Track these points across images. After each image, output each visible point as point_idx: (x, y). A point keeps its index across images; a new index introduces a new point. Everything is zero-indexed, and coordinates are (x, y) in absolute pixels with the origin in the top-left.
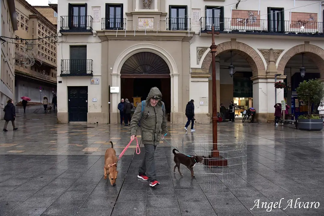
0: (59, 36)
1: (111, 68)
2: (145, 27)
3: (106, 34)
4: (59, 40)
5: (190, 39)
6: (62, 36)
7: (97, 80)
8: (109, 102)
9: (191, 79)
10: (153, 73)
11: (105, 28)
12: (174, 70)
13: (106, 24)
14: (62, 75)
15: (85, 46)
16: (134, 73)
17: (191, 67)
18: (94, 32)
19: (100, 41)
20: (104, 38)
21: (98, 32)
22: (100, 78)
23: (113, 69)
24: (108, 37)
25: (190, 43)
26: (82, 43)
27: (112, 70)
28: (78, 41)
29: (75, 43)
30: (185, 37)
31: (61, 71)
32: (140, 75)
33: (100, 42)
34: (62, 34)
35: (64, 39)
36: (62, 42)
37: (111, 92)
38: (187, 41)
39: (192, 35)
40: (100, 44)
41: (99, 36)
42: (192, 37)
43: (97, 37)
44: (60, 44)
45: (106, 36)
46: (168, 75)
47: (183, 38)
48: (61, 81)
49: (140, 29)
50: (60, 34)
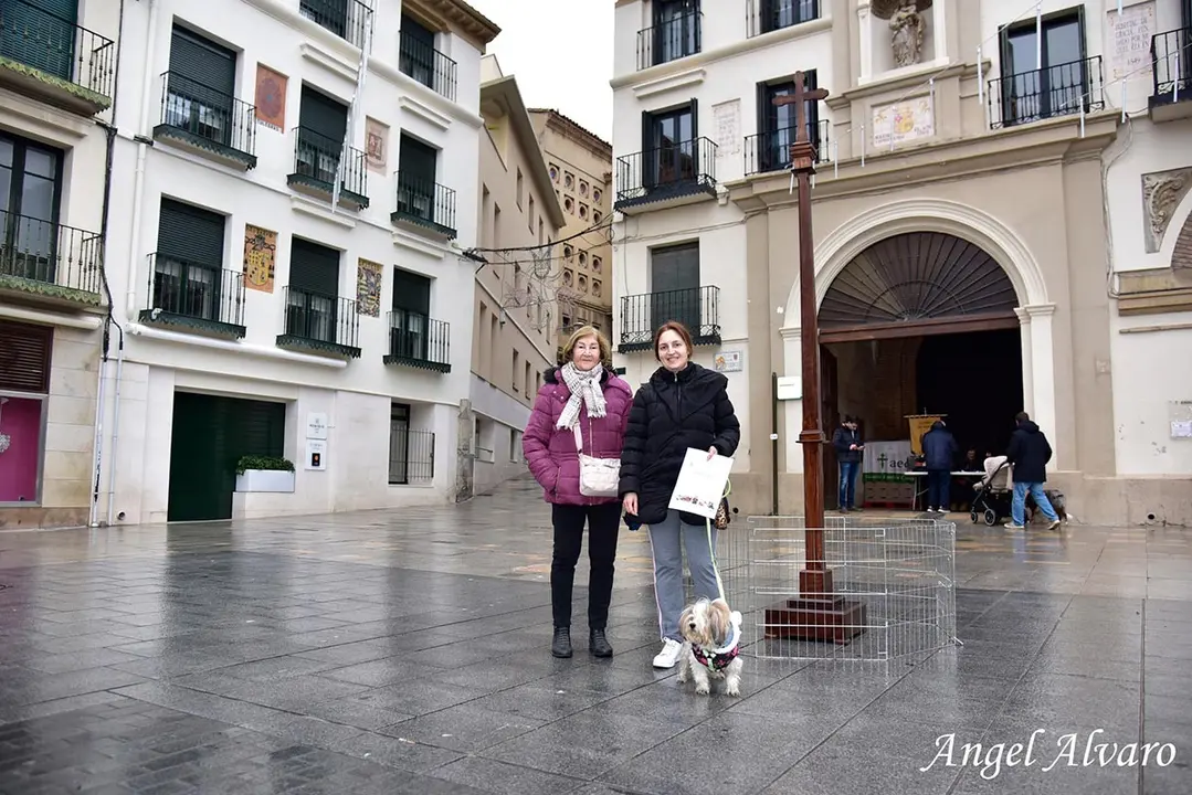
0: (618, 223)
1: (780, 310)
2: (899, 138)
3: (758, 189)
4: (618, 233)
5: (1105, 147)
6: (625, 220)
7: (735, 357)
8: (775, 432)
9: (1118, 324)
10: (944, 314)
11: (756, 169)
12: (1032, 291)
13: (759, 153)
14: (623, 349)
15: (695, 244)
16: (867, 319)
17: (1116, 270)
18: (720, 189)
19: (742, 219)
20: (753, 205)
21: (731, 187)
22: (743, 348)
23: (785, 311)
24: (764, 199)
25: (1107, 162)
26: (684, 232)
27: (783, 315)
28: (672, 230)
29: (664, 236)
30: (1074, 141)
31: (622, 335)
32: (890, 324)
33: (742, 222)
34: (625, 214)
35: (631, 230)
36: (625, 240)
37: (780, 396)
38: (1089, 159)
39: (1110, 128)
40: (743, 228)
41: (735, 201)
42: (1112, 137)
43: (731, 205)
44: (621, 247)
45: (757, 196)
46: (1008, 314)
47: (1065, 148)
48: (624, 369)
49: (880, 147)
50: (618, 216)
